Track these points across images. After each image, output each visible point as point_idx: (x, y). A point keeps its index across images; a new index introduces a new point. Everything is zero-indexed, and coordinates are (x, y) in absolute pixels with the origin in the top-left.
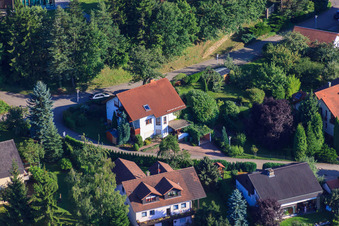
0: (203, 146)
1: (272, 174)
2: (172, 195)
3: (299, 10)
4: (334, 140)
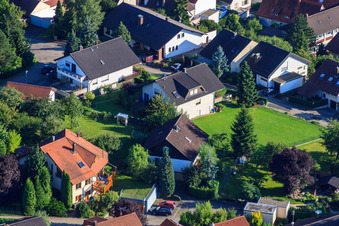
3: (8, 65)
4: (61, 193)
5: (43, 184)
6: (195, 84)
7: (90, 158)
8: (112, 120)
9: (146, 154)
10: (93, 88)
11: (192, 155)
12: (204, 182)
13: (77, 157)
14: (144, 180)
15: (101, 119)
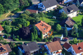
0: (8, 39)
1: (27, 45)
2: (4, 51)
3: (26, 5)
4: (40, 36)
5: (36, 34)
6: (72, 9)
7: (47, 27)
8: (52, 18)
9: (60, 26)
10: (47, 10)
11: (72, 26)
12: (75, 33)
13: (44, 27)
14: (60, 33)
15: (49, 18)
